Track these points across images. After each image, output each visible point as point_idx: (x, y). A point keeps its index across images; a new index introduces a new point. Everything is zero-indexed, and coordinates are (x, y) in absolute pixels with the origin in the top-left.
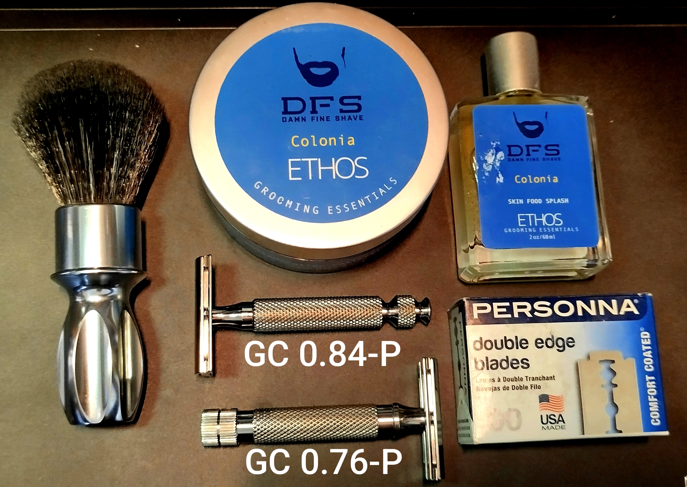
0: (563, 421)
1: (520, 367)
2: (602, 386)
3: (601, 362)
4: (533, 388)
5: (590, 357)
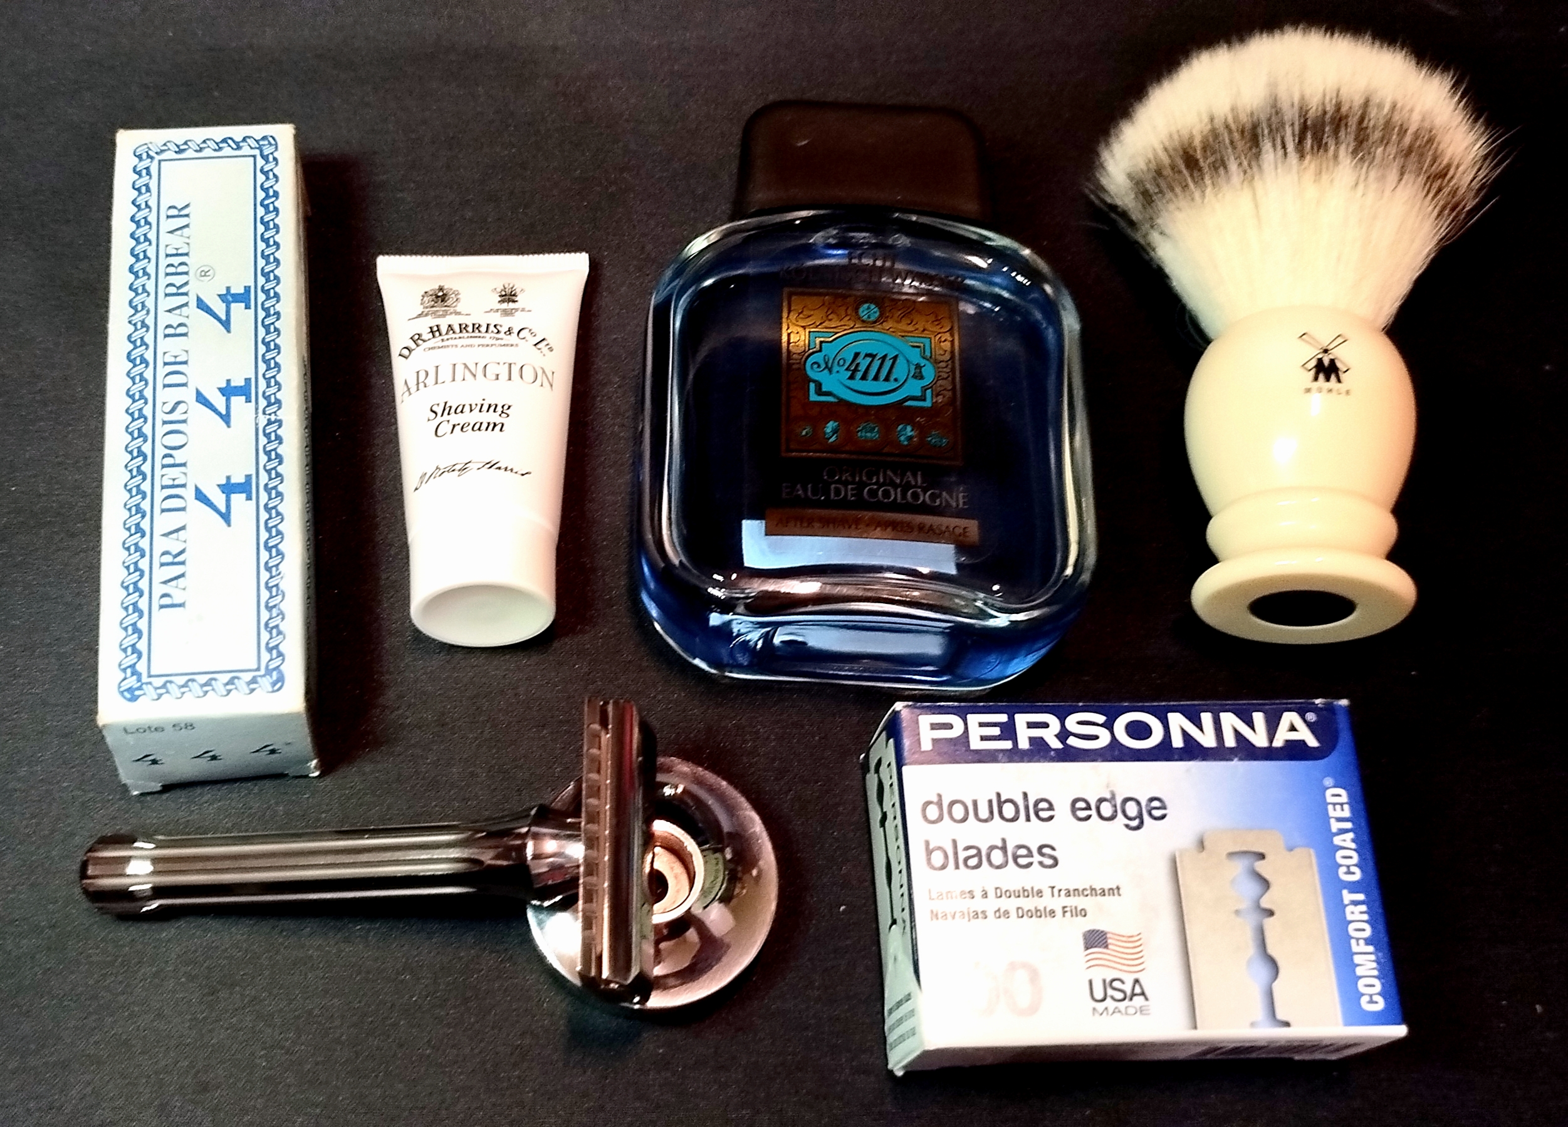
0: (1143, 994)
1: (1036, 865)
2: (1237, 912)
3: (1231, 855)
4: (1068, 914)
5: (1206, 843)
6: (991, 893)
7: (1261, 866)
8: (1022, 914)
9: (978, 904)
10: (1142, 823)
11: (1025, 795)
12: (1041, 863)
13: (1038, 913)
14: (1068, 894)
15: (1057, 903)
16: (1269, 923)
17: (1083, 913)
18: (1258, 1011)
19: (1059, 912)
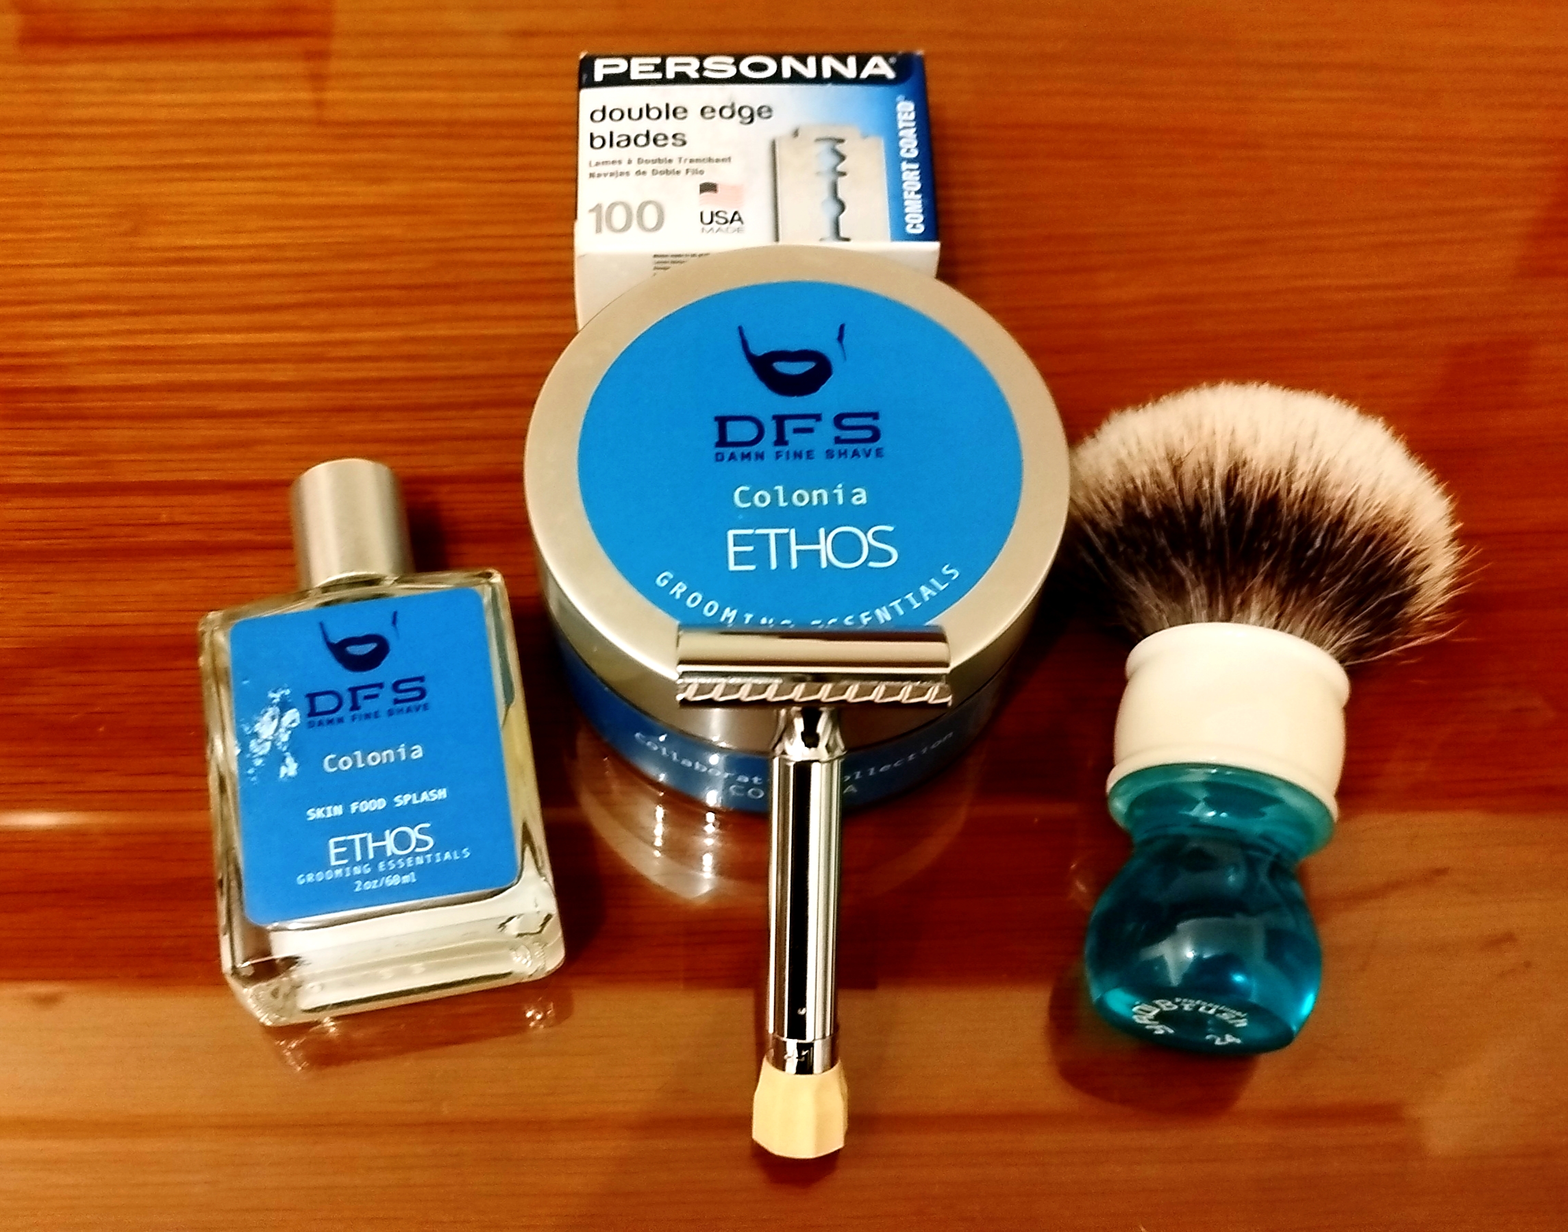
0: (740, 219)
1: (670, 145)
2: (818, 174)
3: (818, 140)
4: (690, 173)
5: (800, 133)
6: (635, 161)
7: (839, 147)
8: (654, 172)
9: (624, 167)
10: (752, 121)
11: (667, 105)
12: (674, 144)
13: (667, 172)
14: (691, 161)
15: (682, 167)
16: (841, 181)
17: (702, 172)
18: (827, 230)
19: (683, 172)
